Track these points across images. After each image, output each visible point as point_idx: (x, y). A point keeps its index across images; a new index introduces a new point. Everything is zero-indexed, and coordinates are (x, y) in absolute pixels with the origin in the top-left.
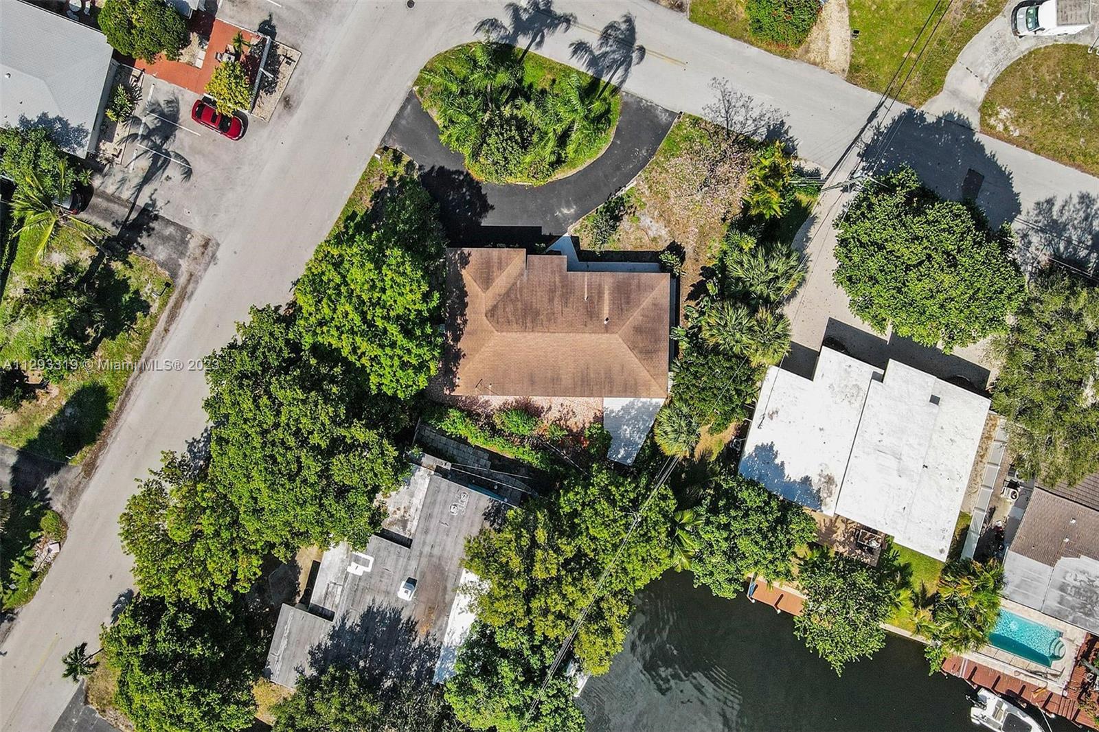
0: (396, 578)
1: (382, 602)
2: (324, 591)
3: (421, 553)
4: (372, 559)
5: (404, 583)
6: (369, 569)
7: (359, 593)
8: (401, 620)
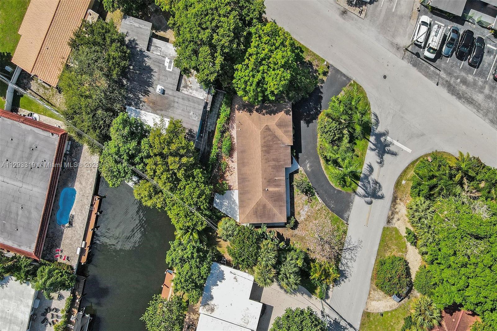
0: (165, 84)
1: (155, 76)
2: (158, 45)
3: (175, 96)
4: (171, 70)
5: (163, 88)
6: (167, 69)
7: (158, 64)
8: (149, 87)
